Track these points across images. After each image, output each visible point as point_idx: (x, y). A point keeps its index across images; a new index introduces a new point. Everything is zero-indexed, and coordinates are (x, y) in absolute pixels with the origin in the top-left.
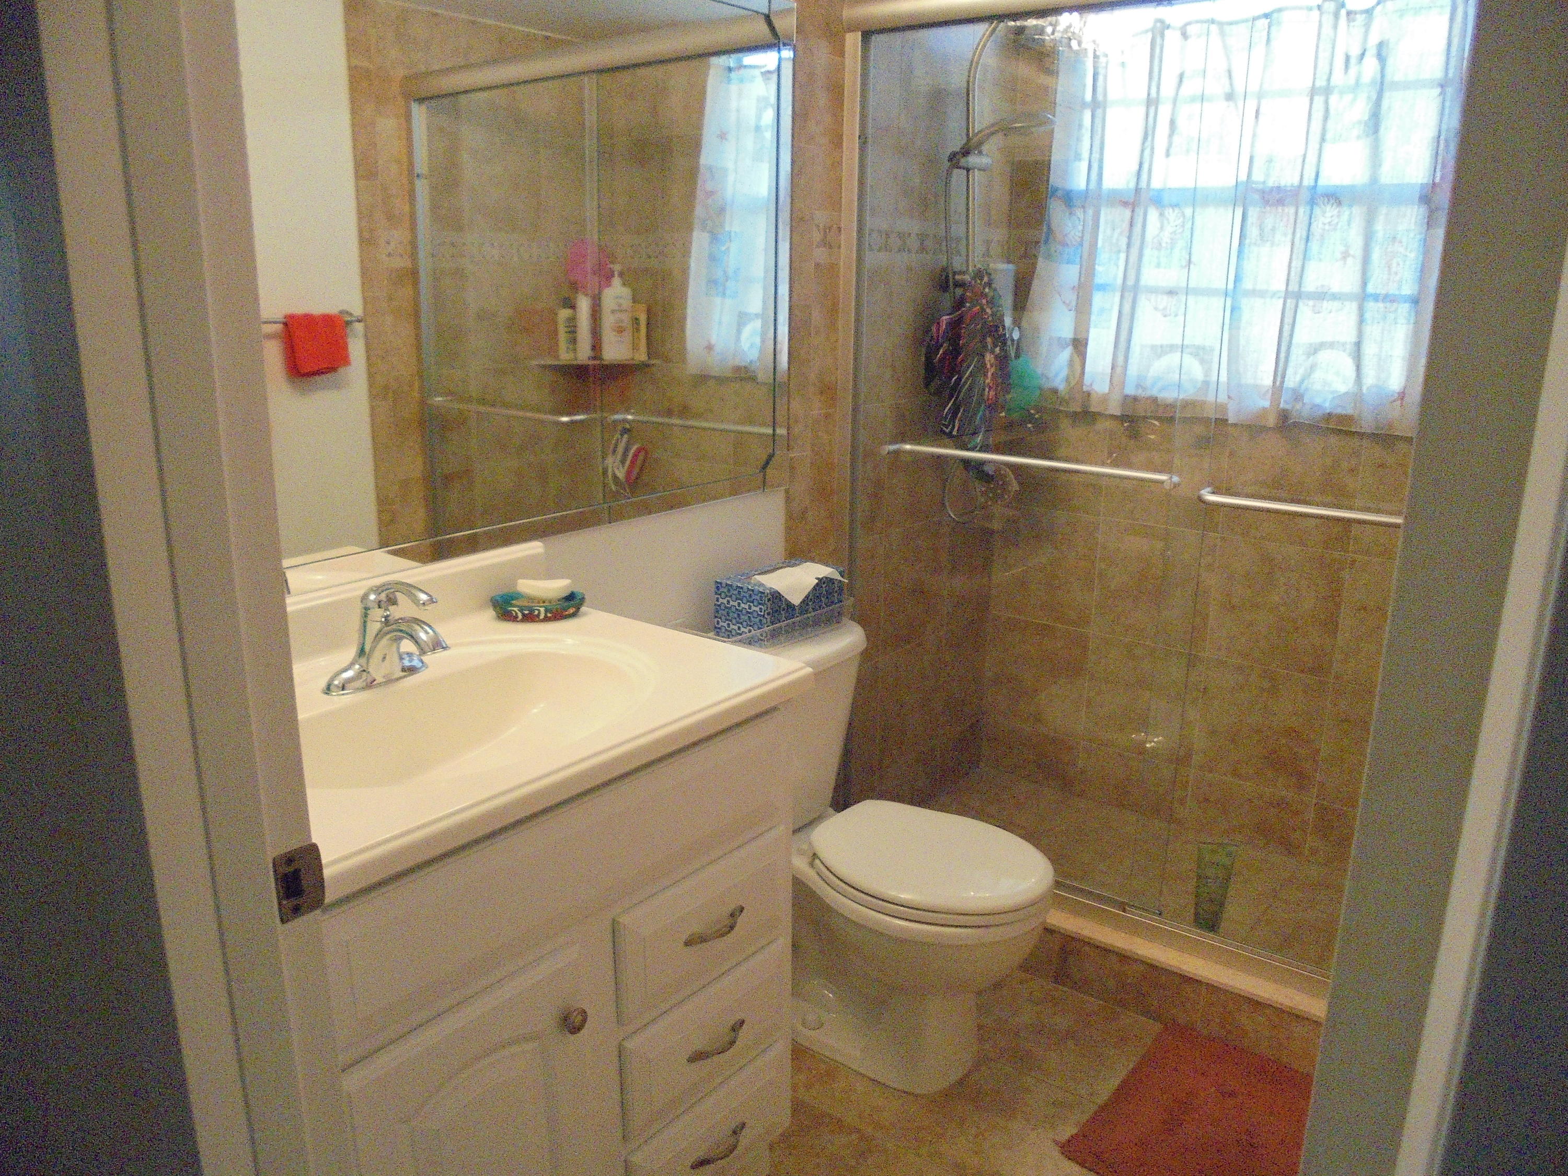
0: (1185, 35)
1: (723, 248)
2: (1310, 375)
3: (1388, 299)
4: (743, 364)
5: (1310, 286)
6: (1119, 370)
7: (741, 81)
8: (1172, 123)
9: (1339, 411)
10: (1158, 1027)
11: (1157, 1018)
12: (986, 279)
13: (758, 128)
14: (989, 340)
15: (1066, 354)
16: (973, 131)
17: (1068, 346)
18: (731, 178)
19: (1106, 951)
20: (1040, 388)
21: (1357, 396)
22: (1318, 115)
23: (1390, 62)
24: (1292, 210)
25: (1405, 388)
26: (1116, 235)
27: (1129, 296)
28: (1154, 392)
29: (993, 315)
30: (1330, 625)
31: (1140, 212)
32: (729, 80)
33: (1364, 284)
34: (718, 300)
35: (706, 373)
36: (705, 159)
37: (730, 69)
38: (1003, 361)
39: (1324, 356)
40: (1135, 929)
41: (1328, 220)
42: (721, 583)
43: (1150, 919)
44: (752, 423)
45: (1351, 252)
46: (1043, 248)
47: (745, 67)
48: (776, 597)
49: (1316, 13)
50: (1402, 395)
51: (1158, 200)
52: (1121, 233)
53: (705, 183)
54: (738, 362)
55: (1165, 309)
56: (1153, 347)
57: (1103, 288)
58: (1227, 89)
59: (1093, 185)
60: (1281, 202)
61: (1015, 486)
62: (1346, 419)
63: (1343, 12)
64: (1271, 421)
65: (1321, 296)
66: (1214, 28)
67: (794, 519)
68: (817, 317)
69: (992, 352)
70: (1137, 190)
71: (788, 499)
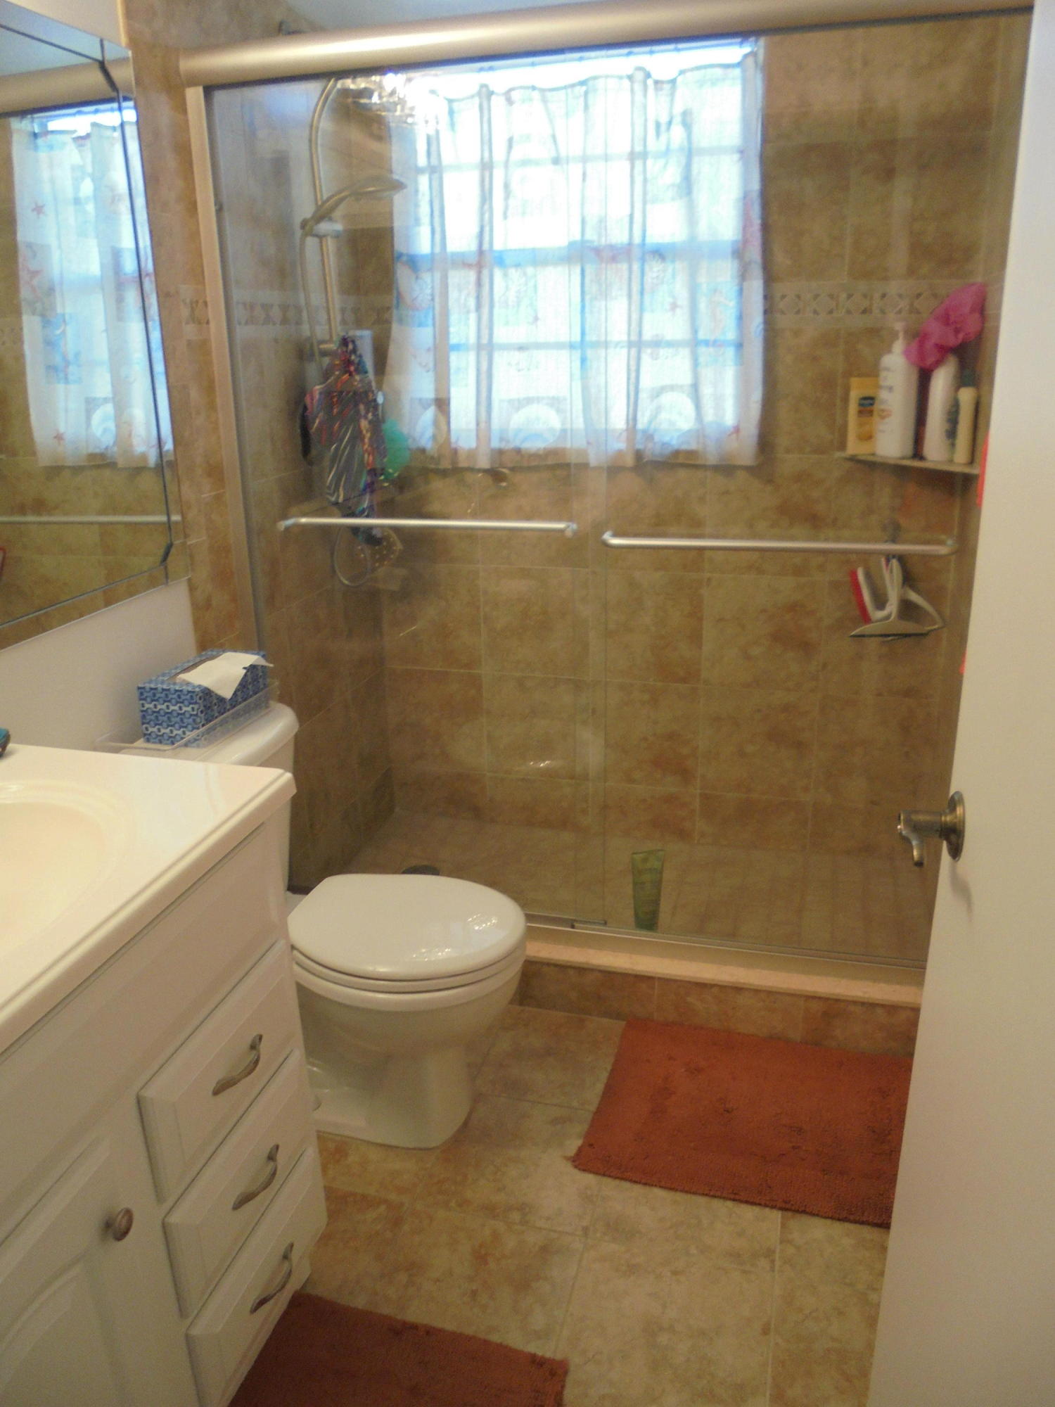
0: (510, 101)
1: (58, 332)
2: (656, 417)
3: (716, 344)
4: (97, 451)
5: (648, 335)
6: (483, 425)
7: (51, 147)
8: (506, 186)
9: (684, 447)
10: (620, 1025)
11: (618, 1016)
12: (351, 346)
13: (77, 201)
14: (362, 407)
15: (429, 414)
16: (322, 199)
17: (429, 406)
18: (56, 256)
19: (562, 967)
20: (409, 449)
21: (700, 433)
22: (639, 179)
23: (695, 129)
24: (625, 266)
25: (739, 421)
26: (463, 297)
27: (484, 354)
28: (516, 443)
29: (361, 381)
30: (696, 637)
31: (485, 272)
32: (36, 148)
33: (695, 331)
34: (61, 387)
35: (60, 464)
36: (24, 234)
37: (35, 135)
38: (377, 425)
39: (666, 399)
40: (587, 941)
41: (655, 275)
42: (144, 688)
43: (599, 930)
44: (115, 511)
45: (679, 303)
46: (395, 312)
47: (52, 132)
48: (207, 693)
49: (626, 83)
50: (737, 430)
51: (500, 260)
52: (468, 295)
53: (26, 262)
54: (91, 450)
55: (518, 364)
56: (510, 401)
57: (457, 347)
58: (554, 154)
59: (437, 250)
60: (614, 259)
61: (399, 546)
62: (691, 454)
63: (650, 82)
64: (629, 461)
65: (657, 344)
66: (536, 94)
67: (200, 608)
68: (194, 394)
69: (366, 418)
70: (481, 252)
71: (192, 588)
